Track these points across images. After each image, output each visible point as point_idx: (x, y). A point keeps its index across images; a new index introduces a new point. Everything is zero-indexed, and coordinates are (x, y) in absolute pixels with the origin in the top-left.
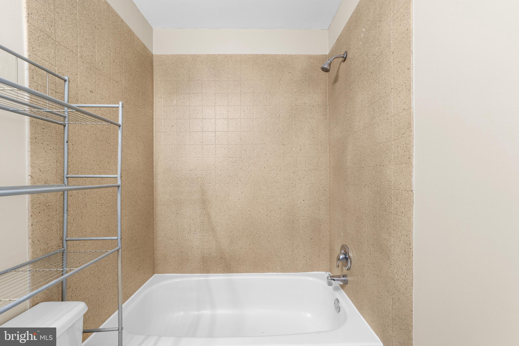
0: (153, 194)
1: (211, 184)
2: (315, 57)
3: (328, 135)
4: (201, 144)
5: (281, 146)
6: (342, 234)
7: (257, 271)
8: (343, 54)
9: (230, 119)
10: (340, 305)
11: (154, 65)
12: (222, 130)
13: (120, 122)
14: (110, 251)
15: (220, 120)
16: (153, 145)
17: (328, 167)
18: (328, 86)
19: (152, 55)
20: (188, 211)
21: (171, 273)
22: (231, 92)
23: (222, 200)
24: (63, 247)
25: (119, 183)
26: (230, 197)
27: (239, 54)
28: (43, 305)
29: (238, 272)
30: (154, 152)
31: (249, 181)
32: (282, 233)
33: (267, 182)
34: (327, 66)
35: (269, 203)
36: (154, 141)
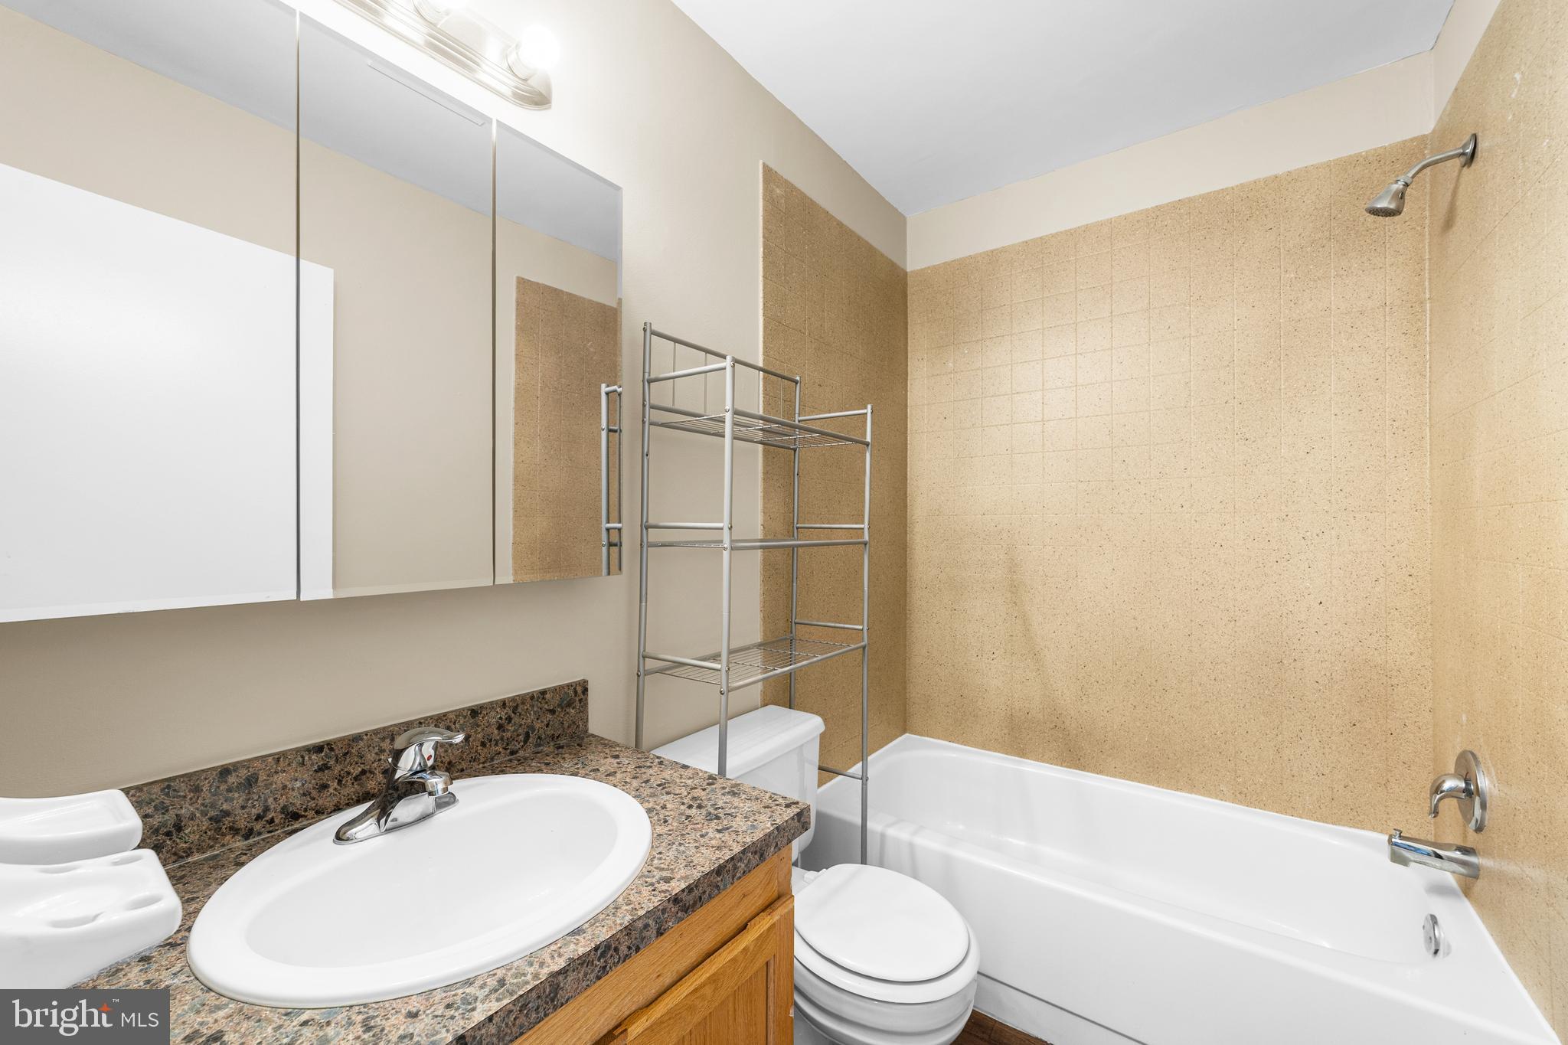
0: (905, 564)
1: (1033, 547)
2: (1373, 156)
3: (1428, 396)
4: (1009, 452)
5: (1236, 444)
6: (1464, 718)
7: (1158, 782)
8: (1461, 146)
9: (1082, 385)
10: (1440, 933)
11: (908, 292)
12: (1060, 416)
13: (868, 439)
14: (852, 646)
15: (1056, 391)
16: (906, 461)
17: (1429, 501)
18: (1427, 236)
19: (906, 273)
20: (978, 605)
21: (939, 738)
22: (1084, 319)
23: (1059, 586)
24: (791, 633)
25: (866, 538)
26: (1080, 580)
27: (1108, 220)
28: (772, 708)
29: (1101, 772)
30: (908, 477)
31: (1134, 542)
32: (1240, 691)
33: (1191, 544)
34: (1387, 202)
35: (1196, 601)
36: (909, 452)
